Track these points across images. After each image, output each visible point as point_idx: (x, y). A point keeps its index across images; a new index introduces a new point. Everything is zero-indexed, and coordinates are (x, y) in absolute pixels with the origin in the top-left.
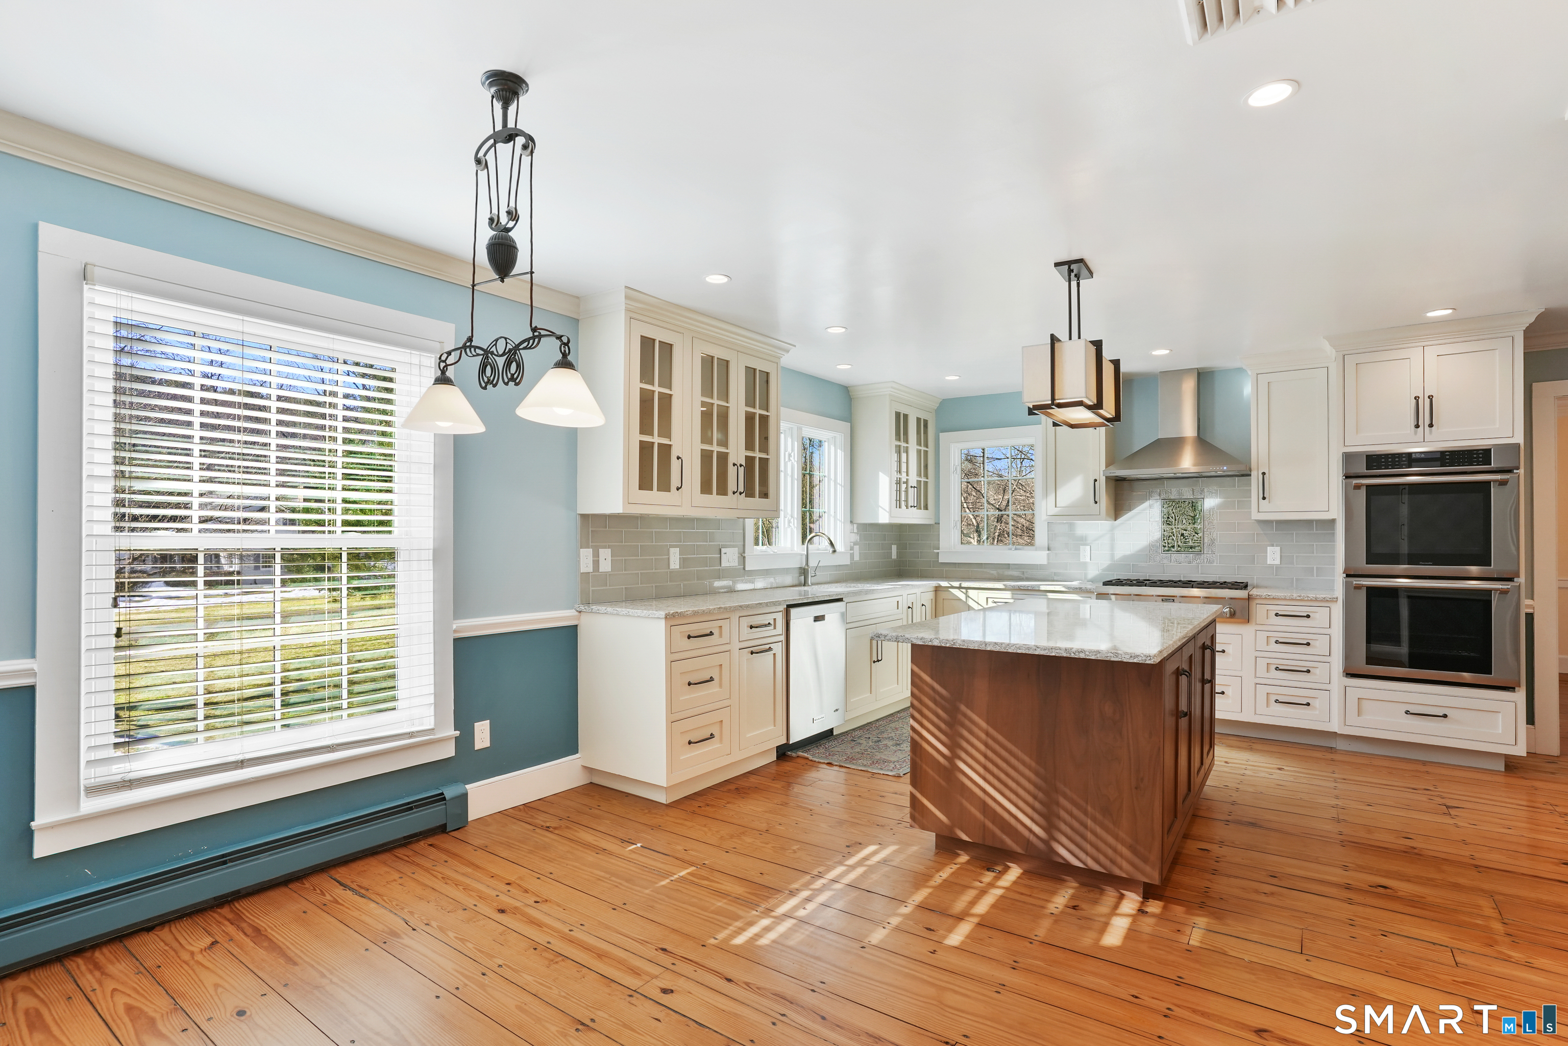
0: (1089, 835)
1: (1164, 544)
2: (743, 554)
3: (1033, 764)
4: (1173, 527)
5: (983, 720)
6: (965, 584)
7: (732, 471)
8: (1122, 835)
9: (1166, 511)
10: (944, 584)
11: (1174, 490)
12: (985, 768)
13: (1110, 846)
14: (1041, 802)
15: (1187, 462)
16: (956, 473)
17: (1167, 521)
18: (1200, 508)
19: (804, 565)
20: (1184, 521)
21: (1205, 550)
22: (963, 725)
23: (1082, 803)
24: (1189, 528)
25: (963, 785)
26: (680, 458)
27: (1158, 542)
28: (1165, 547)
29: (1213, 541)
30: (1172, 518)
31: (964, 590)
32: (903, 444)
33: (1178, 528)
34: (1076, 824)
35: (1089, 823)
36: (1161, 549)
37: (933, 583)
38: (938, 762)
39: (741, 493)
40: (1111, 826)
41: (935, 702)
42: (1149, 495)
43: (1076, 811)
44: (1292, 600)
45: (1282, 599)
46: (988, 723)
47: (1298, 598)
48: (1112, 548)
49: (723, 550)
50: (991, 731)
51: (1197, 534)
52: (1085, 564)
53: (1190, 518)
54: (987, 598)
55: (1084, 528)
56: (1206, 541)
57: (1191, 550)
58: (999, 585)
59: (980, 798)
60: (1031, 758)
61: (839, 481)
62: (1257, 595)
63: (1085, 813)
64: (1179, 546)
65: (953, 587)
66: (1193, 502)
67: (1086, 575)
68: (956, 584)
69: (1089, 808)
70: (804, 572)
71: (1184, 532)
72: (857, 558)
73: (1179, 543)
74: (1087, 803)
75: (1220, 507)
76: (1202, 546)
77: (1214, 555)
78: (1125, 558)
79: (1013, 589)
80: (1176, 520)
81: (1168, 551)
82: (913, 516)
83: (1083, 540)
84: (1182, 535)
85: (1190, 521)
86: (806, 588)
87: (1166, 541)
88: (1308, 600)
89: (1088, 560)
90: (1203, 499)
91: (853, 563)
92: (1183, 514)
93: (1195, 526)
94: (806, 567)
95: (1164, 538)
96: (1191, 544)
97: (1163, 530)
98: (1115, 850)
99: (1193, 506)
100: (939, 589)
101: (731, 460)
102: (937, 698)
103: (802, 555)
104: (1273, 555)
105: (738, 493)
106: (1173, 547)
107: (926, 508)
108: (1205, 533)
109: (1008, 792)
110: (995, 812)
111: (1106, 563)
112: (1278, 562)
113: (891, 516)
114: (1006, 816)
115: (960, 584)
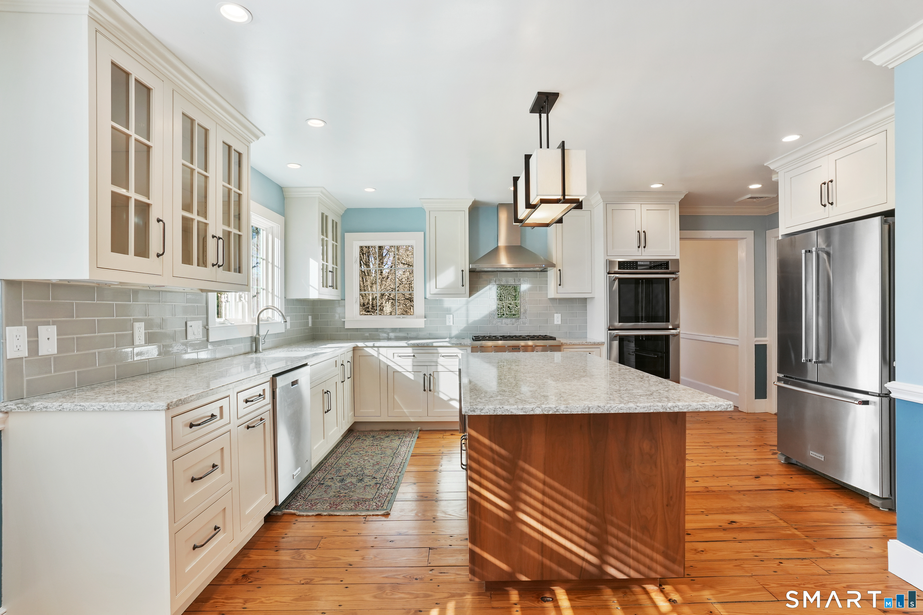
0: (632, 552)
1: (498, 313)
2: (207, 327)
3: (585, 502)
4: (503, 302)
5: (540, 471)
6: (377, 344)
7: (211, 243)
8: (657, 545)
9: (499, 292)
10: (360, 344)
11: (503, 279)
12: (543, 513)
13: (648, 556)
14: (592, 533)
15: (504, 261)
16: (357, 263)
17: (500, 299)
18: (518, 290)
19: (255, 334)
20: (510, 299)
21: (522, 316)
22: (522, 479)
23: (626, 527)
24: (512, 303)
25: (522, 533)
26: (162, 221)
27: (494, 312)
28: (499, 315)
29: (525, 311)
30: (503, 296)
31: (376, 349)
32: (326, 239)
33: (506, 303)
34: (621, 545)
35: (632, 541)
36: (496, 316)
37: (350, 345)
38: (498, 516)
39: (219, 266)
40: (648, 540)
41: (494, 461)
42: (489, 282)
43: (621, 534)
44: (583, 345)
45: (578, 345)
46: (545, 473)
47: (586, 344)
48: (467, 316)
49: (189, 324)
50: (548, 480)
51: (517, 306)
52: (450, 327)
53: (513, 296)
54: (394, 354)
55: (449, 302)
56: (522, 310)
57: (513, 317)
58: (403, 343)
59: (537, 541)
60: (583, 497)
61: (276, 263)
62: (565, 343)
63: (629, 534)
64: (507, 314)
65: (367, 347)
66: (514, 287)
67: (450, 334)
68: (370, 344)
69: (632, 530)
70: (255, 340)
71: (510, 305)
72: (288, 327)
73: (507, 312)
74: (630, 526)
75: (530, 289)
76: (520, 314)
77: (526, 320)
78: (475, 322)
79: (414, 346)
80: (505, 298)
81: (501, 317)
82: (329, 294)
83: (448, 311)
84: (509, 307)
85: (513, 299)
86: (258, 355)
87: (499, 311)
88: (590, 345)
89: (451, 324)
90: (520, 285)
91: (287, 331)
92: (509, 294)
93: (516, 301)
94: (258, 336)
95: (498, 309)
96: (514, 313)
97: (497, 304)
98: (652, 559)
99: (515, 289)
100: (356, 349)
101: (211, 231)
102: (496, 457)
103: (252, 325)
104: (557, 319)
105: (217, 265)
106: (504, 315)
107: (336, 288)
108: (521, 306)
109: (563, 531)
110: (552, 550)
111: (463, 325)
112: (560, 323)
113: (319, 294)
114: (562, 551)
115: (374, 344)
